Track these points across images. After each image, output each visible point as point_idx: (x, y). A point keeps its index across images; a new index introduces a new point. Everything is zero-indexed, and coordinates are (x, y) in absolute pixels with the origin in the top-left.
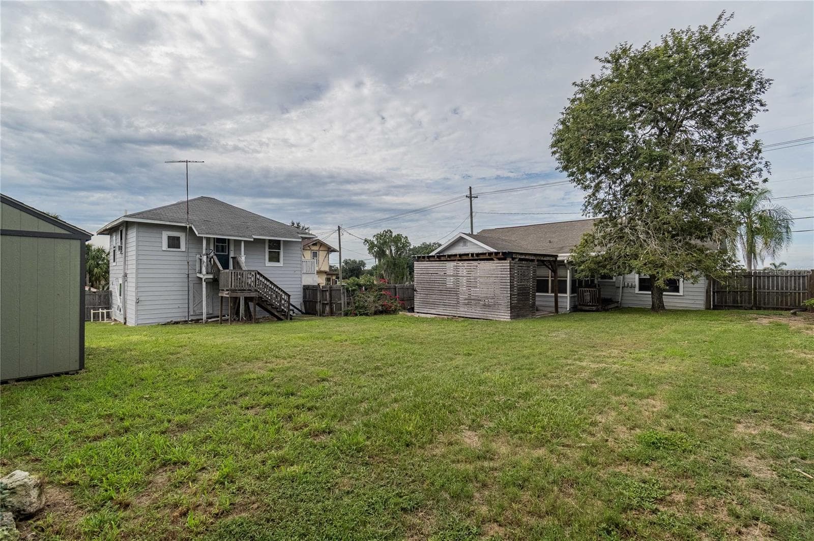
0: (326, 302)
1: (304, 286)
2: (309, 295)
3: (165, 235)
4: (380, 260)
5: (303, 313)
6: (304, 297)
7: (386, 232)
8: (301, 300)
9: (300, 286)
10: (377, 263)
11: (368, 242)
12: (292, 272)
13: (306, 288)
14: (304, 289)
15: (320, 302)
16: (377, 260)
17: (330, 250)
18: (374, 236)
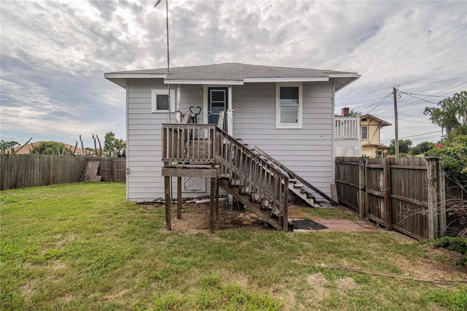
0: (377, 193)
1: (337, 158)
2: (345, 174)
3: (155, 93)
4: (449, 129)
5: (333, 204)
6: (338, 175)
7: (459, 95)
8: (332, 180)
9: (329, 159)
10: (445, 133)
11: (430, 111)
12: (318, 137)
13: (340, 162)
14: (336, 163)
15: (364, 190)
16: (445, 129)
17: (381, 124)
18: (440, 102)
